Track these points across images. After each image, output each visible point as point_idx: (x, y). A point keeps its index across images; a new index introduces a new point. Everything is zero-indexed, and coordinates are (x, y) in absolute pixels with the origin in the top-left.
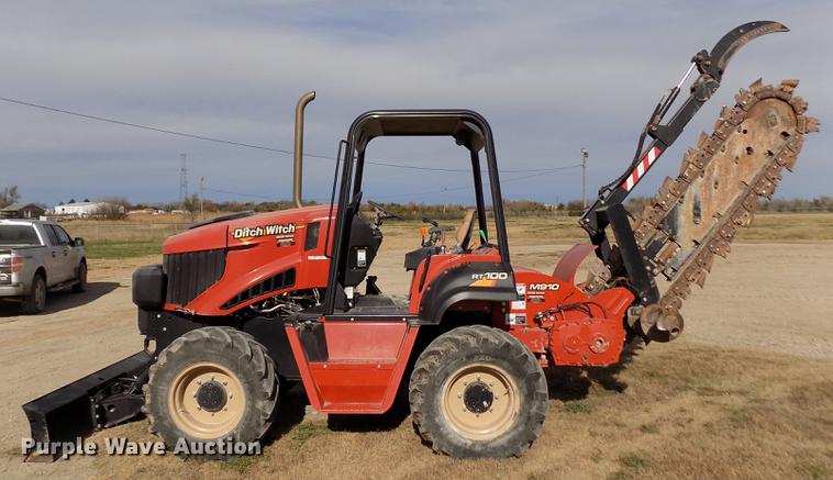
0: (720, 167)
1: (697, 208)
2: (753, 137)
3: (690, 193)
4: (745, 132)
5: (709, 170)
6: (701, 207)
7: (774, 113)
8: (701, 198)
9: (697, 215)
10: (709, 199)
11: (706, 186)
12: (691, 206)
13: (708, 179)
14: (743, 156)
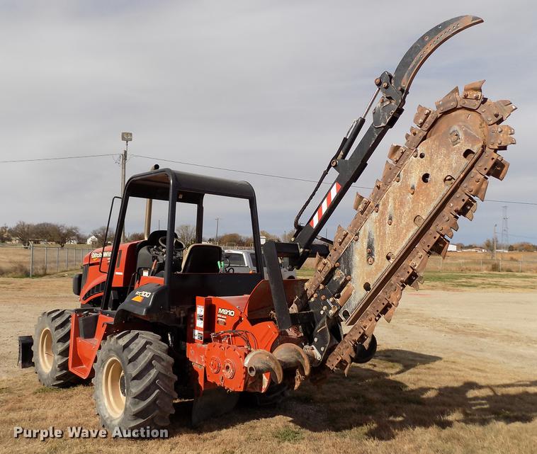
0: (394, 199)
1: (370, 246)
2: (431, 161)
3: (365, 230)
4: (422, 156)
5: (384, 204)
6: (375, 246)
7: (456, 128)
8: (374, 236)
9: (370, 254)
10: (382, 237)
11: (380, 221)
12: (365, 245)
13: (383, 214)
14: (419, 186)
